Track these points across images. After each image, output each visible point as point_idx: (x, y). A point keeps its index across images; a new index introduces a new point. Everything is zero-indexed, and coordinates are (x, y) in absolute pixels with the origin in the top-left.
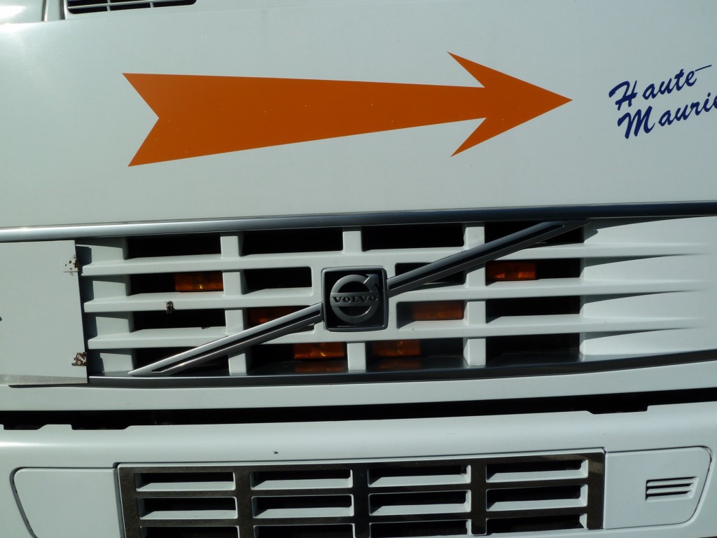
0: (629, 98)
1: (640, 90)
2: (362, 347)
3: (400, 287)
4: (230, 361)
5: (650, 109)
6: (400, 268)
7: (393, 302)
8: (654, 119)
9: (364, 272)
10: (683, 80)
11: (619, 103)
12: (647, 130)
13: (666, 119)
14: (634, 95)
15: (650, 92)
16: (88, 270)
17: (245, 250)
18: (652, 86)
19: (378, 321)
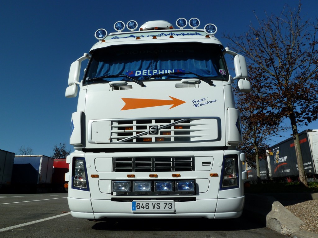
0: (195, 102)
1: (197, 101)
2: (154, 138)
3: (160, 128)
4: (133, 140)
5: (198, 104)
6: (161, 126)
7: (159, 131)
8: (199, 105)
9: (155, 126)
10: (203, 100)
11: (194, 103)
12: (198, 106)
13: (201, 105)
14: (196, 101)
15: (198, 101)
16: (112, 126)
17: (137, 123)
18: (199, 100)
19: (157, 134)
